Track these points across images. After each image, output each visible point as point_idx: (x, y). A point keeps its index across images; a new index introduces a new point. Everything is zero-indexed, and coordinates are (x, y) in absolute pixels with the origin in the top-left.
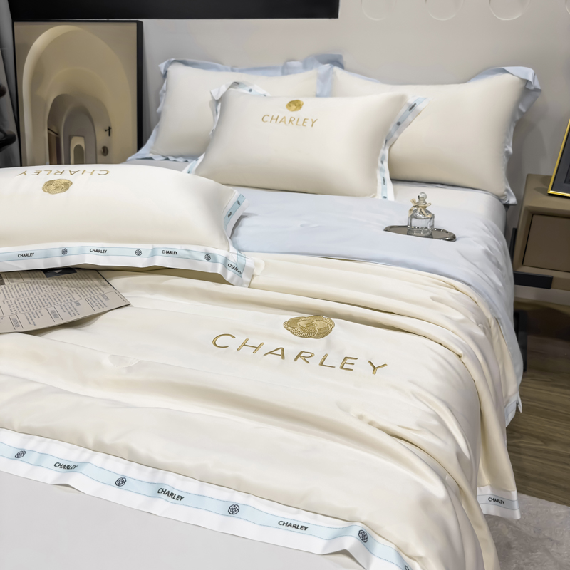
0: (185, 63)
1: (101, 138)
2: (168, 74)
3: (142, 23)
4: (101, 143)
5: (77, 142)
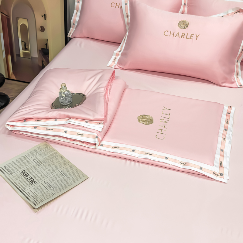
4: (39, 24)
5: (21, 22)
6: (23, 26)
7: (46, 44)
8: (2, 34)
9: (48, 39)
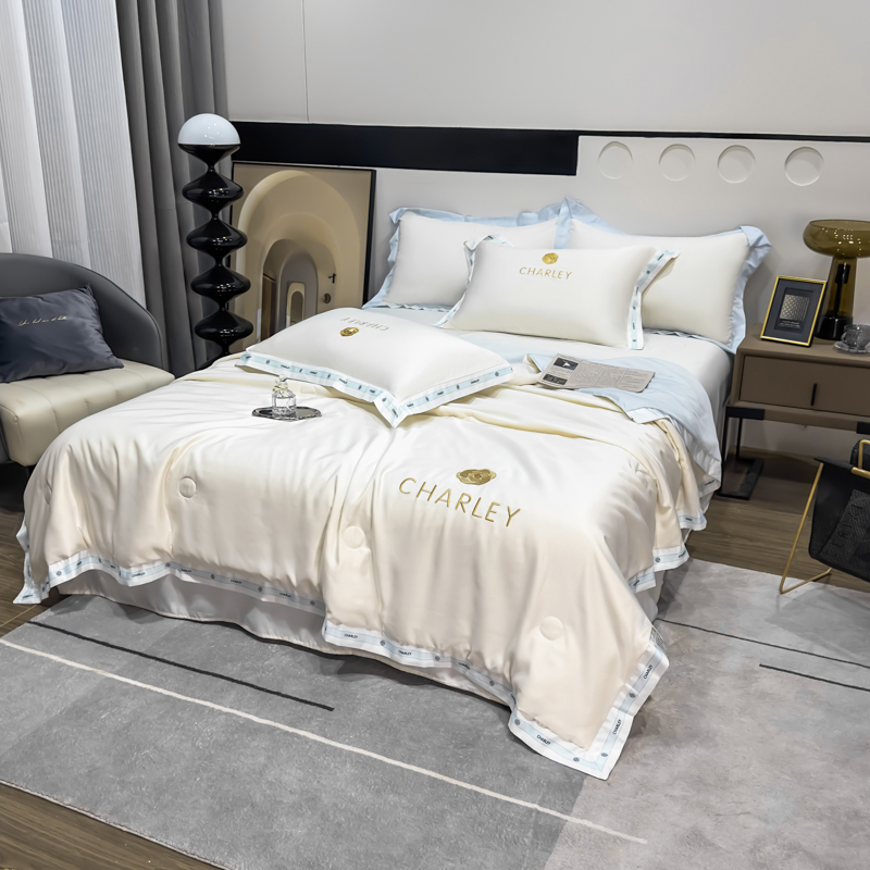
0: (418, 212)
1: (324, 285)
2: (401, 223)
3: (375, 171)
4: (323, 289)
5: (296, 288)
6: (297, 295)
8: (260, 311)
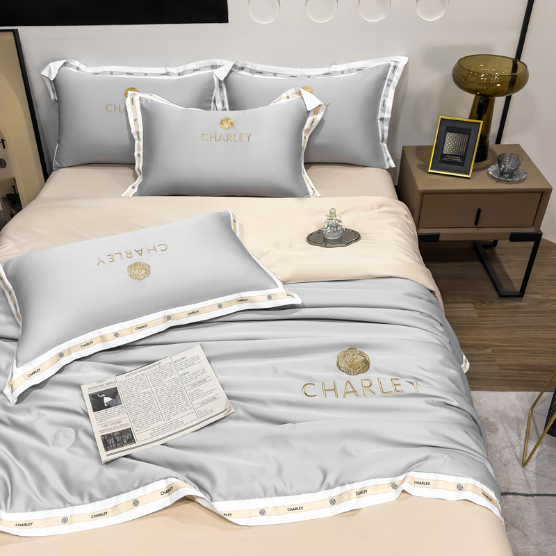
3: (17, 30)
7: (14, 187)
9: (14, 179)
